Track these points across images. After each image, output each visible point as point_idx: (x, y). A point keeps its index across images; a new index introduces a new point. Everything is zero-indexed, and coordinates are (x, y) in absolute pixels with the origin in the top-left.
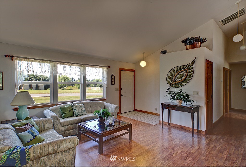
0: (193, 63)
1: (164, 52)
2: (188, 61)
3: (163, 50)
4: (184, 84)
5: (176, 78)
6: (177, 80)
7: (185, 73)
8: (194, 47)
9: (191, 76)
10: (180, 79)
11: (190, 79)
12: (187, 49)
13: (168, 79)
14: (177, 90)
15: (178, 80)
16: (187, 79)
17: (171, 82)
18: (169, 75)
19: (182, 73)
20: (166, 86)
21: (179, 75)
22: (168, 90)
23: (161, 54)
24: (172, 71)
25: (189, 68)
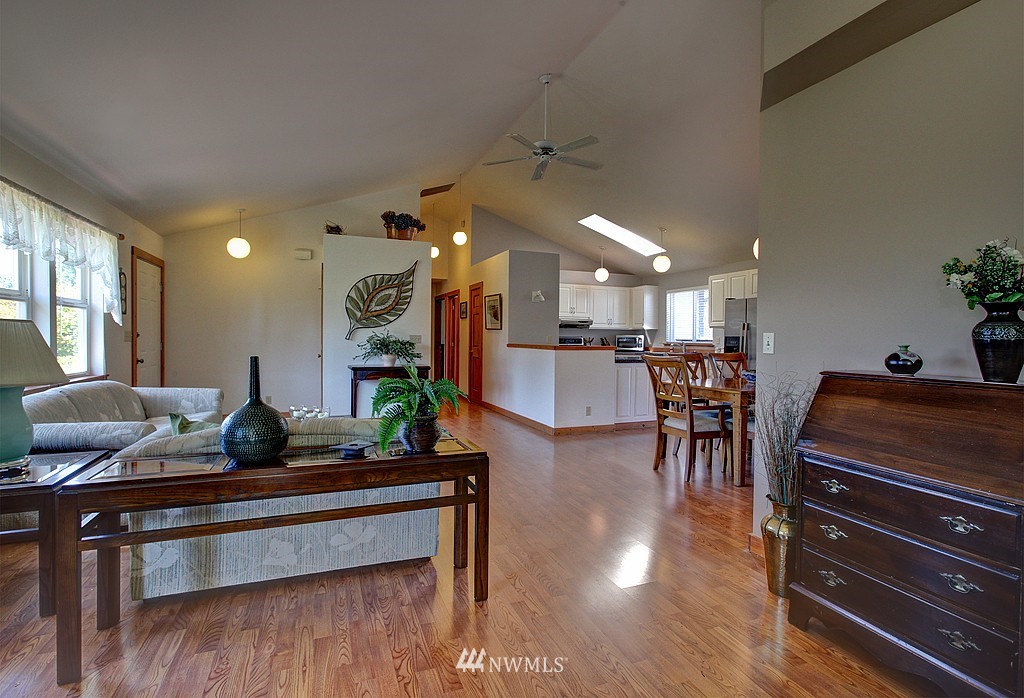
0: (412, 272)
1: (335, 230)
3: (333, 225)
4: (392, 318)
5: (373, 304)
6: (374, 307)
7: (393, 291)
8: (402, 237)
9: (407, 301)
10: (383, 307)
11: (405, 307)
12: (390, 237)
13: (349, 306)
14: (381, 332)
15: (378, 308)
16: (397, 307)
17: (359, 314)
18: (353, 295)
19: (387, 292)
20: (345, 323)
21: (379, 296)
22: (351, 334)
23: (329, 232)
24: (360, 285)
25: (402, 282)
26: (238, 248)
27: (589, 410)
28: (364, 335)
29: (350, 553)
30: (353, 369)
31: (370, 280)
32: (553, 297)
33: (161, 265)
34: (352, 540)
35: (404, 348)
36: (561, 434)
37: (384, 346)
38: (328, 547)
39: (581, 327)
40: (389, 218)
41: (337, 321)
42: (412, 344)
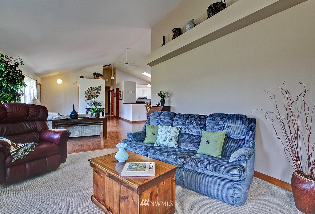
0: (100, 87)
1: (82, 77)
2: (97, 86)
3: (82, 76)
4: (95, 97)
6: (91, 95)
7: (96, 91)
8: (98, 78)
9: (99, 93)
11: (99, 95)
12: (95, 79)
13: (85, 94)
14: (93, 100)
15: (92, 95)
16: (97, 95)
17: (88, 96)
18: (86, 92)
19: (94, 91)
20: (85, 98)
21: (92, 92)
22: (86, 101)
23: (81, 78)
24: (88, 90)
25: (98, 89)
26: (59, 81)
27: (140, 117)
28: (89, 101)
29: (87, 134)
30: (87, 109)
31: (90, 89)
32: (134, 92)
33: (40, 85)
34: (87, 132)
35: (98, 104)
36: (133, 122)
37: (94, 104)
38: (84, 132)
39: (145, 99)
40: (95, 74)
41: (83, 98)
42: (100, 103)
